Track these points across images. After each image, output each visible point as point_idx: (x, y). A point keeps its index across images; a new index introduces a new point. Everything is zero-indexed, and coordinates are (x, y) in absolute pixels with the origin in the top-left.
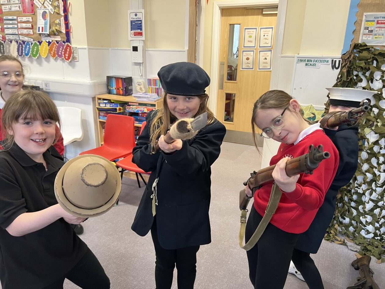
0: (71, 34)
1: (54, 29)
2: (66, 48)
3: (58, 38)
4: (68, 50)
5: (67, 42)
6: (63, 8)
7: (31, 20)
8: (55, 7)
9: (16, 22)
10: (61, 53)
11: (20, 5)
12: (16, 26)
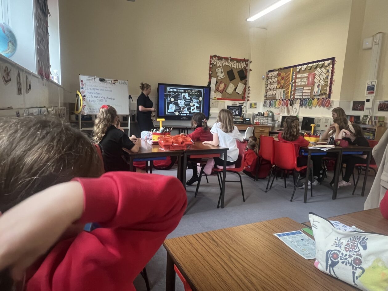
0: (331, 94)
1: (323, 92)
2: (327, 101)
3: (324, 97)
4: (328, 102)
5: (328, 98)
6: (330, 82)
7: (311, 89)
8: (325, 82)
9: (302, 90)
10: (324, 104)
11: (307, 82)
12: (302, 92)
